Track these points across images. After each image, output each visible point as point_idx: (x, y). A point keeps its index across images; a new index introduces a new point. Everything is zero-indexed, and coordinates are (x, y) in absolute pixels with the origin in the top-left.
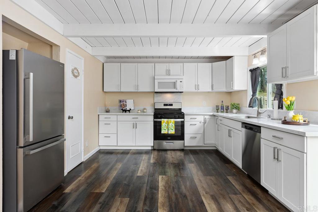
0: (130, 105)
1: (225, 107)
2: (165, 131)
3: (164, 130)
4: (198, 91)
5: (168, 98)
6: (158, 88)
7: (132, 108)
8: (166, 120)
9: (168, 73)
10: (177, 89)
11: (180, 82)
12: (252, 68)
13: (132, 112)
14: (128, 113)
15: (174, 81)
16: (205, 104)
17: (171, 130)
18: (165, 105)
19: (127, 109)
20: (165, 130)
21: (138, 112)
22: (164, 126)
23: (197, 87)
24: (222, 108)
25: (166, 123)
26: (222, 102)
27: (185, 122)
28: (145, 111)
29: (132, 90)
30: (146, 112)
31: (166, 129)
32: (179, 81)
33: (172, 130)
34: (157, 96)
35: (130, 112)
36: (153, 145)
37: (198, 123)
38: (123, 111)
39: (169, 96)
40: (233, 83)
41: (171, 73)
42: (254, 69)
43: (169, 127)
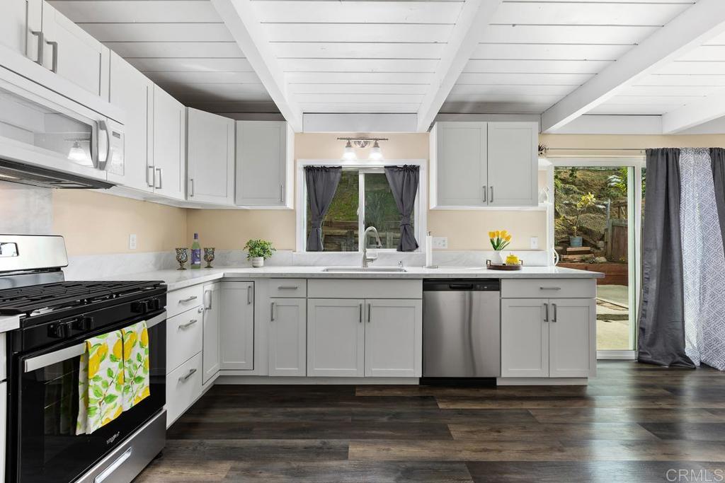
2: (112, 404)
3: (105, 407)
8: (112, 340)
11: (114, 134)
15: (88, 117)
16: (135, 242)
17: (135, 386)
20: (111, 398)
22: (106, 377)
25: (113, 358)
26: (196, 236)
27: (167, 323)
31: (114, 392)
33: (140, 379)
40: (284, 187)
42: (324, 169)
43: (127, 376)
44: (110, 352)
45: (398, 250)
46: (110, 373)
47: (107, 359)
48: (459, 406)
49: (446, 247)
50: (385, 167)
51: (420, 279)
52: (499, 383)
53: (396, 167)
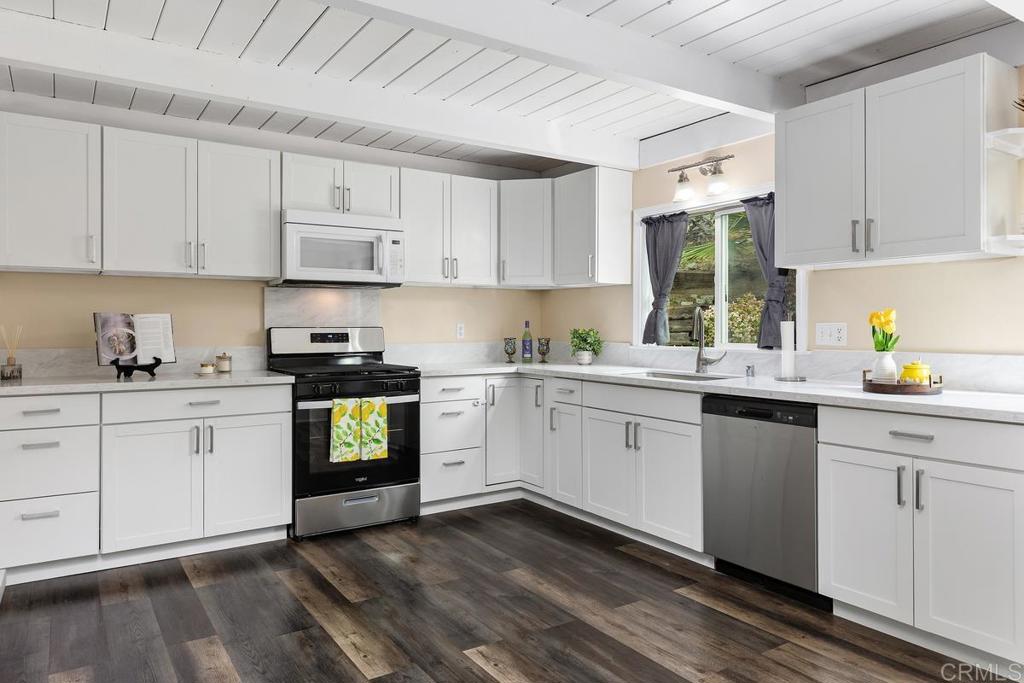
0: (154, 338)
1: (535, 345)
2: (350, 449)
3: (345, 449)
4: (454, 281)
5: (328, 308)
6: (302, 266)
7: (167, 356)
8: (351, 403)
9: (341, 199)
10: (380, 272)
11: (394, 242)
12: (655, 212)
13: (167, 376)
14: (140, 381)
15: (369, 236)
16: (463, 331)
17: (374, 445)
18: (315, 338)
19: (141, 361)
20: (349, 445)
21: (200, 375)
22: (345, 428)
23: (450, 265)
24: (527, 346)
25: (352, 417)
26: (527, 324)
27: (421, 406)
28: (225, 366)
29: (168, 264)
30: (229, 372)
31: (352, 442)
32: (388, 238)
33: (378, 441)
34: (278, 300)
35: (153, 374)
36: (291, 522)
37: (467, 407)
38: (121, 369)
39: (328, 299)
40: (593, 257)
41: (355, 202)
42: (663, 218)
43: (364, 434)
44: (349, 412)
45: (758, 347)
46: (349, 427)
47: (347, 416)
48: (743, 617)
49: (844, 343)
50: (744, 201)
51: (697, 393)
52: (837, 612)
53: (756, 199)
